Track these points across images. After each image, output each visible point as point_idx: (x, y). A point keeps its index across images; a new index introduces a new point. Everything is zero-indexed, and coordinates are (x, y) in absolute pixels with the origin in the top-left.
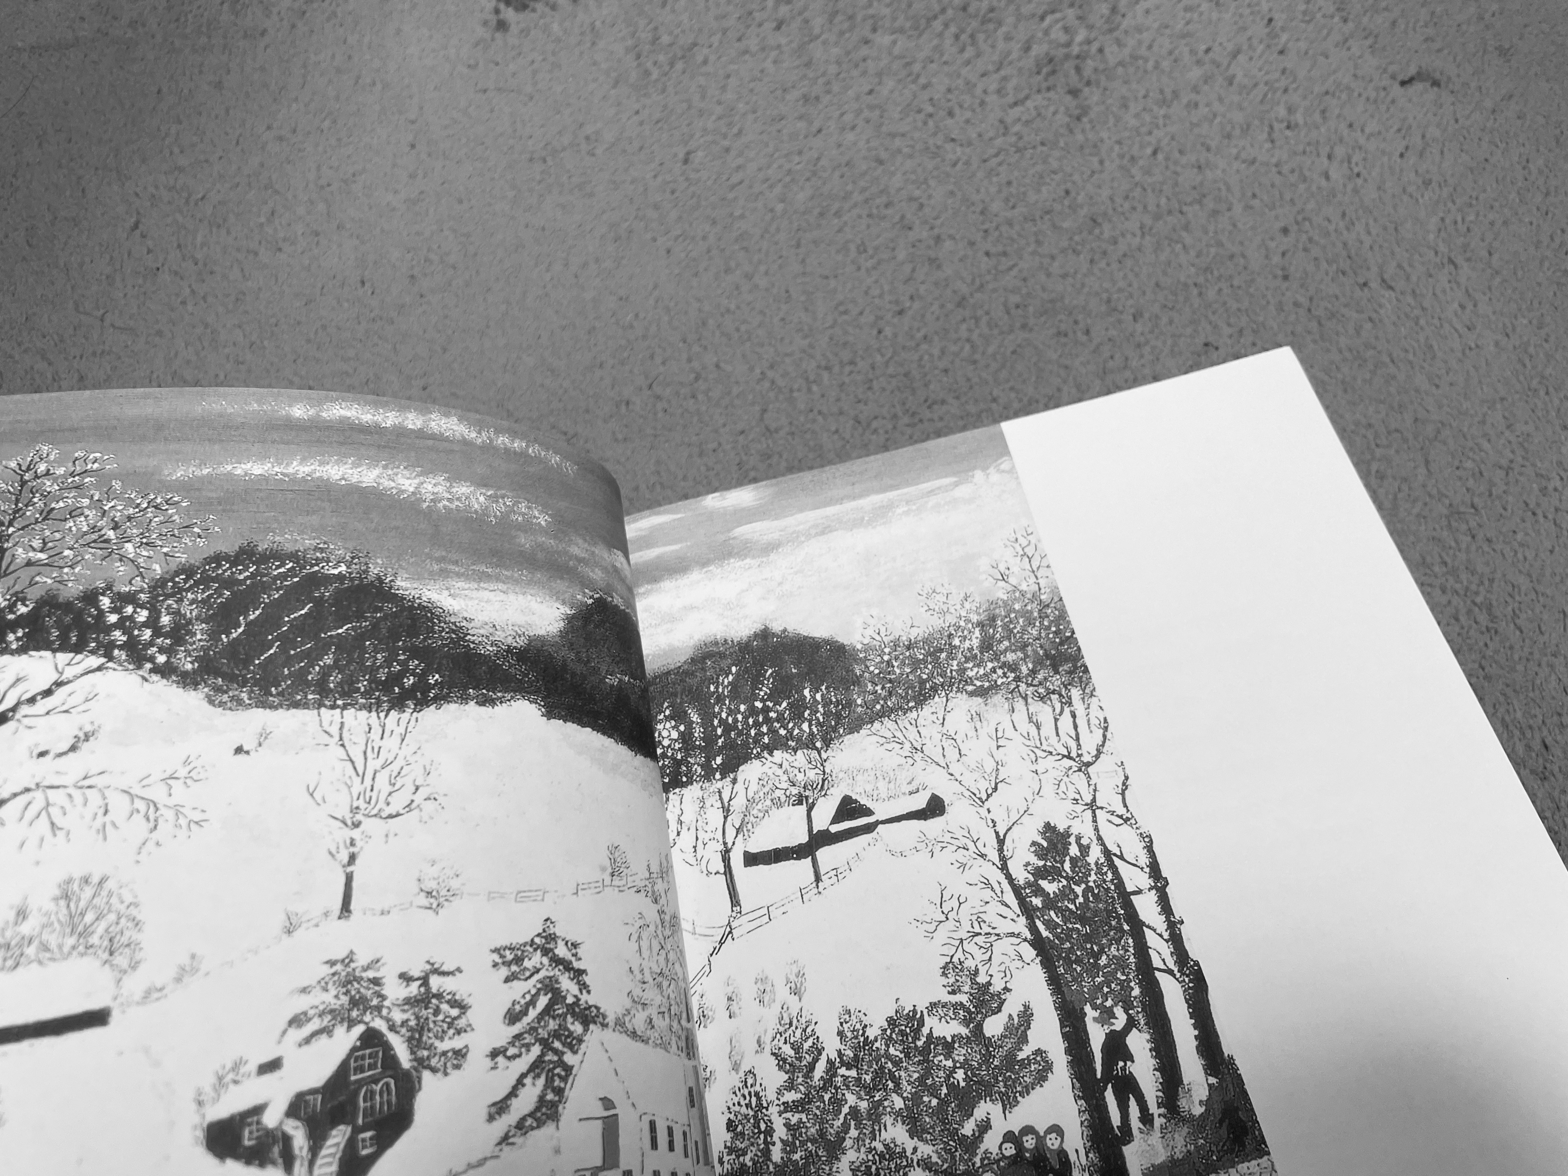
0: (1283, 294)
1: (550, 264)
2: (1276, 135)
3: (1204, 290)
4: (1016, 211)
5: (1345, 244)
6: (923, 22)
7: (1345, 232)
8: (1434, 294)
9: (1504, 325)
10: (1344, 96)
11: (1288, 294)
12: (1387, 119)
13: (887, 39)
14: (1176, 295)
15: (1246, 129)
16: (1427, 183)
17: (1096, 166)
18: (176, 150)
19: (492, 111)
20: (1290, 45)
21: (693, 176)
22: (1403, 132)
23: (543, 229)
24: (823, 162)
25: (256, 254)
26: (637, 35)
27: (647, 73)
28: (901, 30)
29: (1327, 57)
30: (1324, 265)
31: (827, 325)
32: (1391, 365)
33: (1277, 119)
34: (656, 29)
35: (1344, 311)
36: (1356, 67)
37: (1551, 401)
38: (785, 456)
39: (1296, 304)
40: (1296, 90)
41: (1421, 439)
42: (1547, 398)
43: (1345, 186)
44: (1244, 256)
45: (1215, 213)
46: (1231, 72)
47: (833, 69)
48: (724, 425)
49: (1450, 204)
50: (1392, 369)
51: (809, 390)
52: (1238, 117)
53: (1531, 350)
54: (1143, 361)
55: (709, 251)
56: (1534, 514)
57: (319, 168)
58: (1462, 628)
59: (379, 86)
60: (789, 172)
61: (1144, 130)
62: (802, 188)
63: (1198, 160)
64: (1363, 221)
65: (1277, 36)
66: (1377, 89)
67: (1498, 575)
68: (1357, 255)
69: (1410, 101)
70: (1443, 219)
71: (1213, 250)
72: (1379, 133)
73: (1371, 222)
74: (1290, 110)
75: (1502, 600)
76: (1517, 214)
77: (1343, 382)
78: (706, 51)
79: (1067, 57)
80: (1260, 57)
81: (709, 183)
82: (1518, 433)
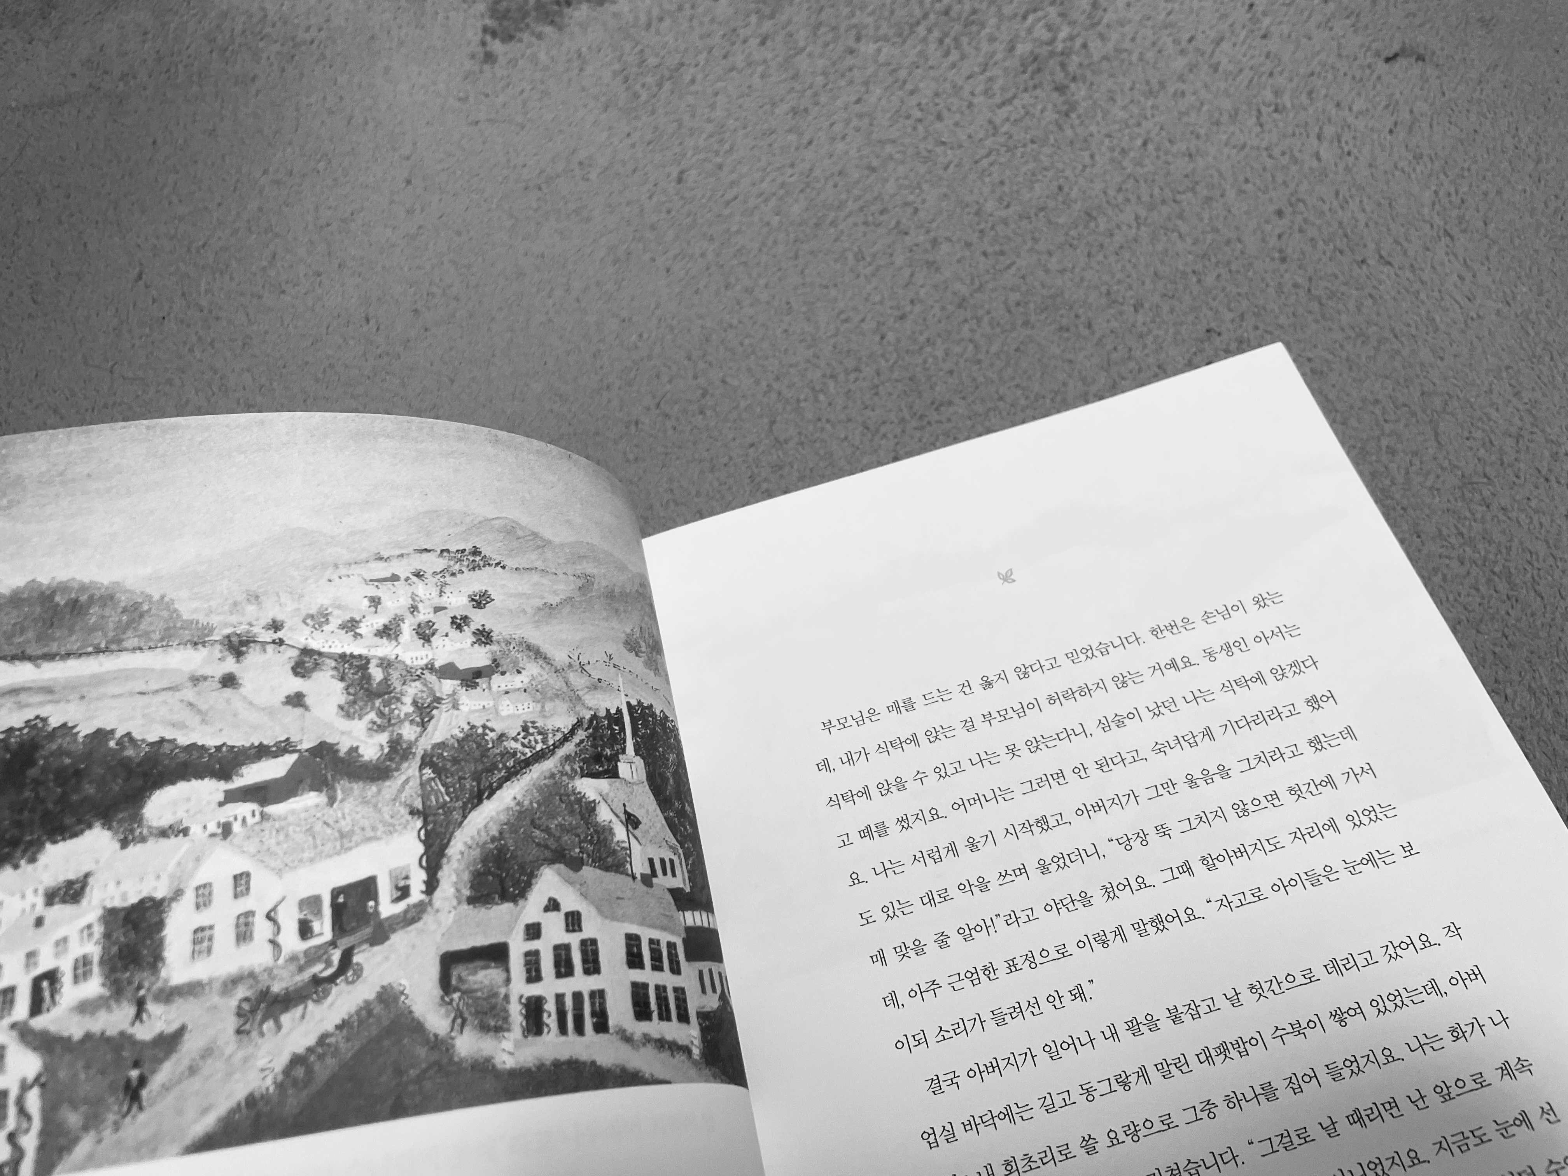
0: (1282, 276)
1: (552, 290)
2: (1264, 118)
3: (1203, 277)
4: (1011, 210)
5: (1340, 223)
6: (906, 27)
7: (1340, 212)
8: (1433, 267)
9: (1504, 292)
10: (1330, 76)
11: (1287, 276)
12: (1374, 97)
13: (872, 47)
14: (1176, 283)
15: (1234, 116)
16: (1418, 157)
17: (1087, 161)
18: (175, 199)
19: (484, 143)
20: (1273, 29)
21: (687, 195)
22: (1392, 107)
23: (543, 256)
24: (817, 172)
25: (260, 297)
26: (624, 58)
27: (636, 96)
28: (886, 39)
29: (1310, 39)
30: (1320, 244)
31: (829, 334)
32: (1394, 340)
33: (1264, 104)
34: (642, 51)
35: (1344, 288)
36: (1339, 44)
37: (1556, 367)
38: (795, 467)
39: (1296, 286)
40: (1281, 73)
41: (1429, 412)
42: (1552, 363)
43: (1336, 165)
44: (1239, 240)
45: (1208, 200)
46: (1214, 60)
47: (820, 80)
48: (734, 439)
49: (1442, 176)
50: (1396, 345)
51: (816, 400)
52: (1226, 104)
53: (1533, 316)
54: (1146, 351)
55: (708, 269)
56: (1547, 480)
57: (317, 209)
58: (1483, 598)
59: (371, 125)
60: (783, 185)
61: (1131, 122)
62: (796, 201)
63: (1188, 149)
64: (1357, 200)
65: (1258, 21)
66: (1362, 67)
67: (1515, 544)
68: (1352, 232)
69: (1395, 77)
70: (1436, 192)
71: (1209, 237)
72: (1367, 110)
73: (1365, 200)
74: (1277, 93)
75: (1520, 567)
76: (1509, 182)
77: (1348, 360)
78: (692, 70)
79: (1052, 54)
80: (1243, 43)
81: (704, 201)
82: (1526, 400)
